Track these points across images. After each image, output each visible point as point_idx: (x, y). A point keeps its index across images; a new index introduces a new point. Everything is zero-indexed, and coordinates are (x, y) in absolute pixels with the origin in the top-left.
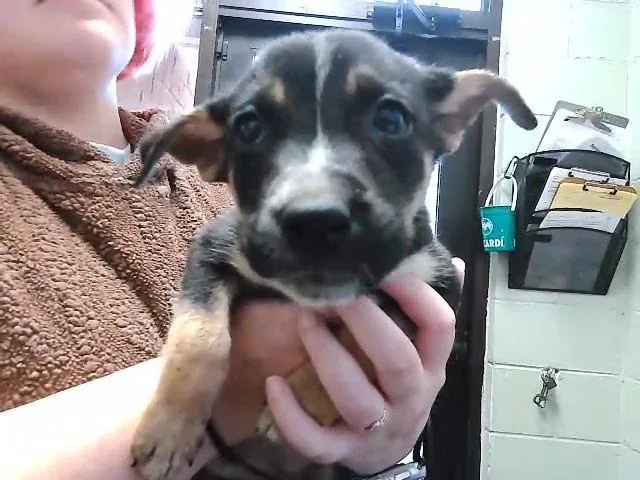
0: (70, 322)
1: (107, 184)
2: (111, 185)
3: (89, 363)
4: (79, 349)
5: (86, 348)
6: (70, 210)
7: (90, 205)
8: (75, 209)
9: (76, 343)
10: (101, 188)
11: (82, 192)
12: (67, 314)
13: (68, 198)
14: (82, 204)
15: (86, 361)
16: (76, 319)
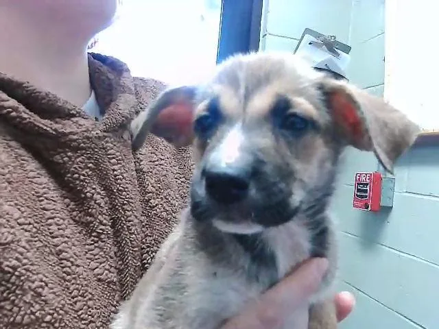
0: (64, 272)
1: (88, 138)
2: (91, 138)
3: (78, 303)
4: (70, 293)
5: (75, 293)
6: (61, 163)
7: (76, 158)
8: (65, 163)
9: (68, 289)
10: (84, 143)
11: (69, 147)
12: (62, 265)
13: (59, 153)
14: (70, 157)
15: (75, 303)
16: (68, 269)
